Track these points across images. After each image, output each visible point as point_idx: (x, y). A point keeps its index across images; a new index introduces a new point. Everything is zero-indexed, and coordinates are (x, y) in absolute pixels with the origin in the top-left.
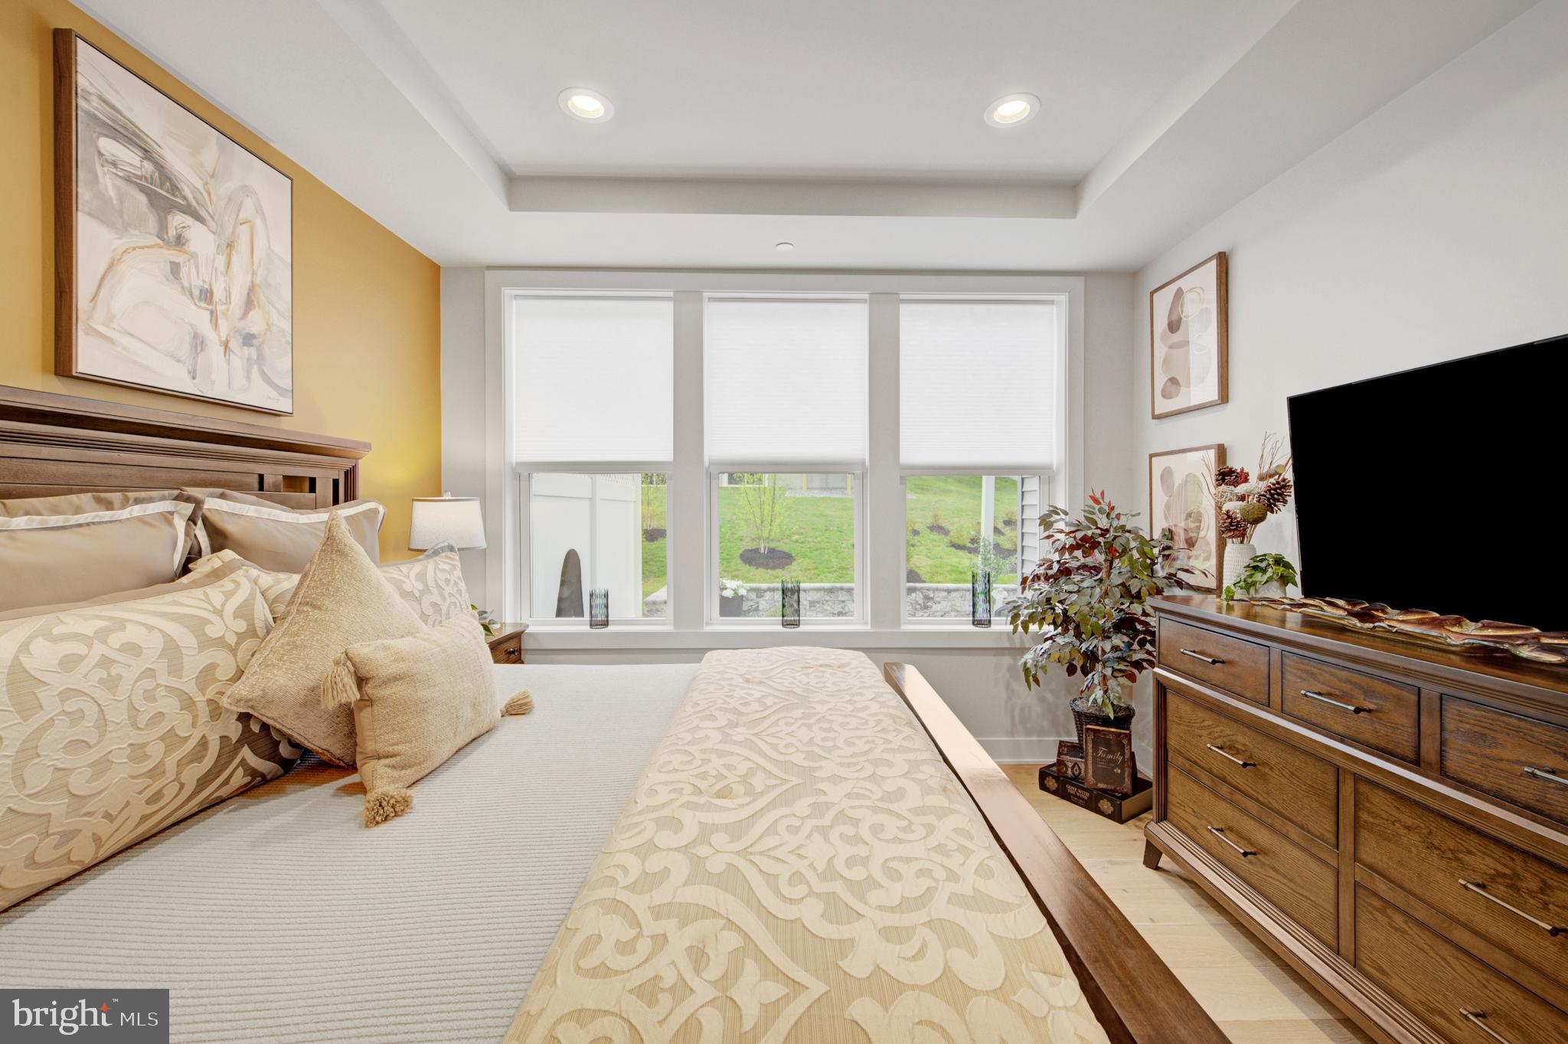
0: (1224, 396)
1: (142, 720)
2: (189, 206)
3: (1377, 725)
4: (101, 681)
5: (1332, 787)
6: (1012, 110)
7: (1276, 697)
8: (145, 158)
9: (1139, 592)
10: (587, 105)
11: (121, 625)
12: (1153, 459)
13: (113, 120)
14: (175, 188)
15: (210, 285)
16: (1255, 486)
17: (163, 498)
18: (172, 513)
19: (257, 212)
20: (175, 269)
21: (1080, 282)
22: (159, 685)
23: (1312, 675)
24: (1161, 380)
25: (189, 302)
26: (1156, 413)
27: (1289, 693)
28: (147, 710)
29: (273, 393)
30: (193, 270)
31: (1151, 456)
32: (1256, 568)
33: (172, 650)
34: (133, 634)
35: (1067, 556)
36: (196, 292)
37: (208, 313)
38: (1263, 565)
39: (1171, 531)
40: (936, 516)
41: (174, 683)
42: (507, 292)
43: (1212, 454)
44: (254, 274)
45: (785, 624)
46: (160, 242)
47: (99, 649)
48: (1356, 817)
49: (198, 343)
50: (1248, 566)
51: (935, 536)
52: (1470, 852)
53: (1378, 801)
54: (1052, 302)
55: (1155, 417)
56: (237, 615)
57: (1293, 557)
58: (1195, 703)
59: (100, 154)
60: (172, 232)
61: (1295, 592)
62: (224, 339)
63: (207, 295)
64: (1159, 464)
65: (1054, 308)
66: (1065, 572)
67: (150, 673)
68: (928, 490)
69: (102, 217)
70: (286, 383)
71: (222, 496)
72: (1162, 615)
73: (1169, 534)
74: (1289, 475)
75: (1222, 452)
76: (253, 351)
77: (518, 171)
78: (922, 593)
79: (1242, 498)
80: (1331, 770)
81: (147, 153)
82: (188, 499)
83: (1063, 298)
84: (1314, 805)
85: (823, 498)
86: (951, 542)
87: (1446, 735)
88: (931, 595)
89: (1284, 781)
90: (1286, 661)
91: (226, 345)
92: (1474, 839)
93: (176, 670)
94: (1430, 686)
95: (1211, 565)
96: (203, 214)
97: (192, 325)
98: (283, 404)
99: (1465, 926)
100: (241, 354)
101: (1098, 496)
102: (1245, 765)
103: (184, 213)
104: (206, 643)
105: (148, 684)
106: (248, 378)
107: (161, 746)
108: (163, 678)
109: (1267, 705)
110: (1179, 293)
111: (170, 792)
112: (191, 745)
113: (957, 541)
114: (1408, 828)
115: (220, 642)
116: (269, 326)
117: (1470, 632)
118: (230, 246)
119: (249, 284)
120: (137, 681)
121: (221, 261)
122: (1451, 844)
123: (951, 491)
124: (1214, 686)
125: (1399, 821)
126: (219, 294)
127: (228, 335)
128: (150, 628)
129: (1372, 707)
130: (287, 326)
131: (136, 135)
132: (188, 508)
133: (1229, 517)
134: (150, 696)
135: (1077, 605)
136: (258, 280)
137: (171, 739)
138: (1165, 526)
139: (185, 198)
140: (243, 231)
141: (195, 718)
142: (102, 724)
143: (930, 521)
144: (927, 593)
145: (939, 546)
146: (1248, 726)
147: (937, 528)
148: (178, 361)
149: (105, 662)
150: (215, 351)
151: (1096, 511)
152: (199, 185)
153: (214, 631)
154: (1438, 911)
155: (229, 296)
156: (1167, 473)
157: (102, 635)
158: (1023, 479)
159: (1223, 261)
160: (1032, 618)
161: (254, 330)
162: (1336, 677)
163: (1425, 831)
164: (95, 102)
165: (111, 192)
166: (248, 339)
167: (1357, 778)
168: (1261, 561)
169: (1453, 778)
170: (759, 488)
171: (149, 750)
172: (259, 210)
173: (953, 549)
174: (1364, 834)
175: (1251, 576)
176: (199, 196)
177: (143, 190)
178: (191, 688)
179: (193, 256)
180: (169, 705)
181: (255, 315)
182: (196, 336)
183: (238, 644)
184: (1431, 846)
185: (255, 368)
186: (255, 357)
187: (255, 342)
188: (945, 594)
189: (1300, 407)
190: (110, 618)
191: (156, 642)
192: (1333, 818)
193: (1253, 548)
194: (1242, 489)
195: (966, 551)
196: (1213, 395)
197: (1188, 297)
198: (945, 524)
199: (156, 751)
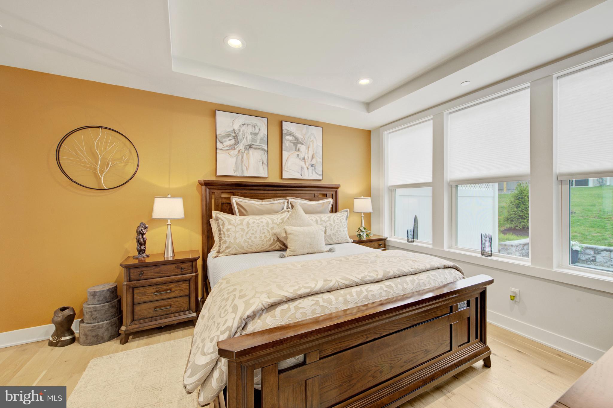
1: (262, 233)
2: (301, 142)
4: (257, 226)
8: (293, 137)
10: (364, 82)
11: (262, 218)
13: (288, 133)
14: (298, 140)
15: (305, 156)
17: (282, 199)
18: (285, 202)
19: (314, 138)
20: (298, 155)
22: (265, 228)
25: (300, 161)
28: (262, 231)
29: (318, 176)
30: (301, 154)
33: (267, 224)
34: (263, 220)
36: (302, 159)
37: (304, 162)
41: (267, 228)
42: (386, 133)
44: (313, 151)
46: (295, 151)
47: (258, 221)
49: (302, 168)
56: (280, 219)
59: (286, 139)
60: (297, 149)
62: (307, 167)
63: (304, 159)
67: (264, 226)
69: (286, 151)
70: (321, 173)
71: (294, 199)
76: (313, 168)
77: (368, 101)
81: (293, 136)
82: (286, 199)
91: (308, 168)
93: (268, 226)
96: (303, 143)
97: (301, 165)
98: (320, 178)
100: (311, 169)
103: (300, 144)
104: (273, 223)
105: (263, 228)
106: (312, 173)
107: (264, 237)
108: (266, 227)
111: (265, 245)
112: (268, 238)
115: (276, 223)
116: (317, 162)
118: (308, 147)
119: (312, 154)
120: (262, 227)
121: (307, 151)
126: (306, 158)
127: (308, 166)
128: (265, 219)
130: (321, 161)
131: (291, 133)
132: (287, 201)
134: (263, 229)
136: (314, 152)
137: (265, 237)
139: (300, 141)
140: (311, 143)
141: (269, 235)
142: (256, 232)
148: (299, 173)
149: (258, 223)
150: (305, 169)
152: (302, 137)
153: (275, 222)
155: (308, 158)
157: (259, 219)
161: (313, 163)
164: (285, 131)
165: (288, 145)
166: (312, 165)
171: (262, 237)
172: (315, 137)
176: (302, 140)
177: (293, 143)
178: (269, 230)
179: (301, 152)
180: (266, 231)
181: (314, 160)
182: (302, 167)
183: (279, 224)
185: (314, 171)
186: (314, 169)
187: (314, 166)
190: (261, 217)
191: (265, 221)
199: (263, 238)
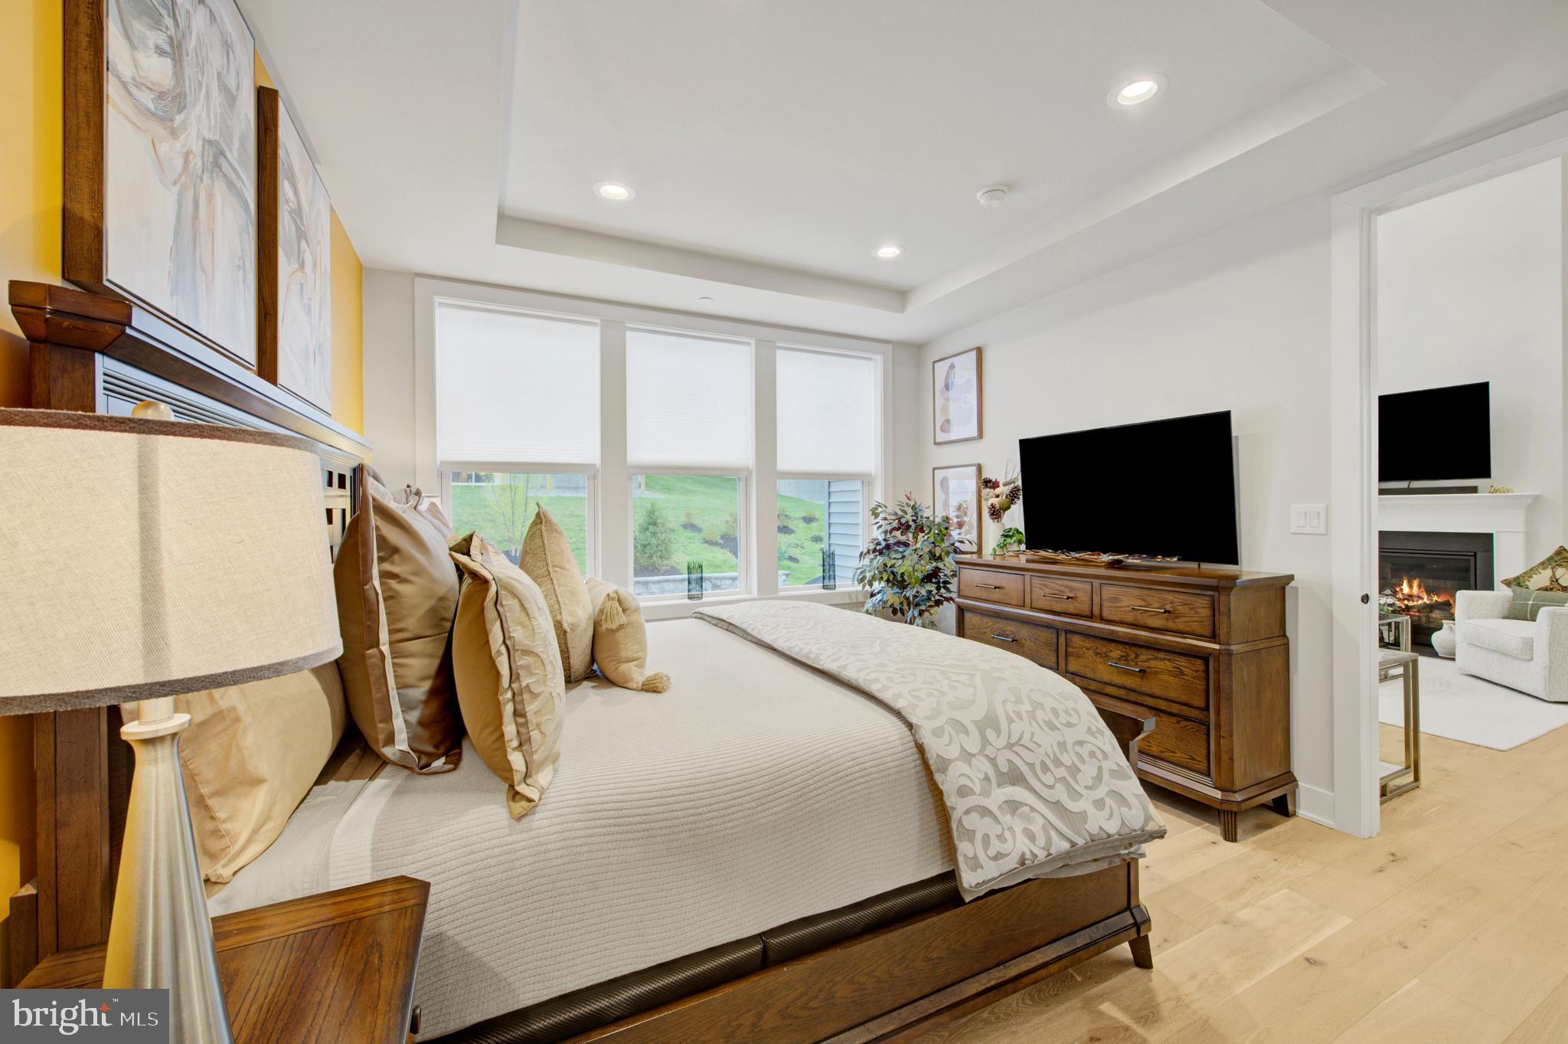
0: (980, 435)
2: (305, 231)
3: (1075, 604)
5: (1055, 640)
6: (888, 252)
7: (1028, 601)
8: (295, 194)
9: (940, 555)
10: (614, 191)
12: (936, 471)
13: (287, 164)
14: (302, 218)
16: (1002, 490)
19: (322, 232)
20: (302, 288)
21: (890, 347)
23: (1045, 585)
24: (940, 421)
26: (937, 441)
27: (1035, 597)
30: (306, 288)
31: (934, 469)
32: (1006, 536)
35: (888, 536)
37: (310, 328)
38: (1011, 534)
39: (947, 517)
40: (688, 515)
42: (437, 299)
43: (974, 469)
44: (321, 288)
45: (690, 598)
46: (298, 265)
48: (1066, 651)
50: (1003, 535)
51: (689, 533)
52: (1111, 651)
53: (1077, 641)
54: (870, 359)
55: (935, 444)
57: (1022, 529)
58: (981, 614)
60: (301, 257)
61: (1023, 547)
62: (314, 349)
64: (939, 474)
65: (872, 362)
66: (888, 547)
68: (674, 490)
70: (330, 388)
72: (961, 566)
73: (947, 519)
74: (1019, 483)
75: (979, 468)
76: (321, 359)
78: (711, 582)
79: (998, 496)
80: (1054, 631)
81: (295, 190)
83: (879, 358)
84: (1047, 652)
85: (570, 498)
86: (704, 539)
87: (1103, 602)
88: (719, 584)
89: (1032, 644)
90: (1033, 581)
92: (1113, 645)
94: (1096, 581)
95: (973, 537)
96: (309, 238)
97: (306, 338)
99: (1110, 684)
100: (318, 363)
101: (909, 495)
102: (1013, 641)
103: (304, 238)
106: (320, 383)
109: (1023, 606)
110: (952, 367)
113: (709, 538)
114: (1088, 649)
116: (325, 338)
117: (1106, 558)
118: (315, 265)
119: (320, 298)
121: (313, 279)
122: (1104, 650)
123: (695, 491)
124: (994, 602)
125: (1084, 647)
127: (315, 345)
129: (1073, 595)
130: (330, 336)
131: (293, 176)
133: (993, 507)
135: (903, 567)
136: (322, 294)
138: (944, 514)
139: (304, 226)
140: (319, 251)
143: (683, 519)
144: (715, 582)
145: (693, 543)
146: (1012, 620)
147: (690, 526)
148: (302, 369)
151: (905, 505)
152: (307, 211)
154: (1100, 682)
155: (315, 311)
156: (944, 482)
158: (829, 483)
159: (979, 351)
160: (874, 578)
162: (1057, 584)
163: (1094, 648)
164: (283, 150)
165: (287, 227)
166: (320, 348)
167: (1067, 632)
168: (1009, 532)
169: (1106, 620)
170: (493, 487)
173: (707, 545)
174: (1070, 658)
175: (1005, 540)
176: (307, 223)
177: (294, 222)
179: (306, 276)
181: (322, 327)
184: (1097, 654)
185: (322, 375)
187: (322, 351)
188: (730, 582)
189: (1027, 446)
192: (1055, 655)
193: (1003, 525)
194: (998, 491)
195: (719, 547)
196: (975, 434)
197: (957, 370)
198: (697, 523)
